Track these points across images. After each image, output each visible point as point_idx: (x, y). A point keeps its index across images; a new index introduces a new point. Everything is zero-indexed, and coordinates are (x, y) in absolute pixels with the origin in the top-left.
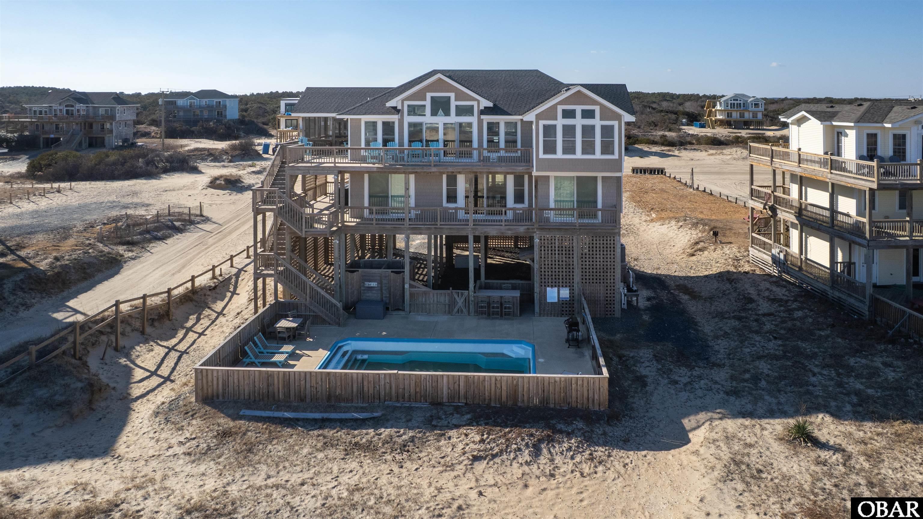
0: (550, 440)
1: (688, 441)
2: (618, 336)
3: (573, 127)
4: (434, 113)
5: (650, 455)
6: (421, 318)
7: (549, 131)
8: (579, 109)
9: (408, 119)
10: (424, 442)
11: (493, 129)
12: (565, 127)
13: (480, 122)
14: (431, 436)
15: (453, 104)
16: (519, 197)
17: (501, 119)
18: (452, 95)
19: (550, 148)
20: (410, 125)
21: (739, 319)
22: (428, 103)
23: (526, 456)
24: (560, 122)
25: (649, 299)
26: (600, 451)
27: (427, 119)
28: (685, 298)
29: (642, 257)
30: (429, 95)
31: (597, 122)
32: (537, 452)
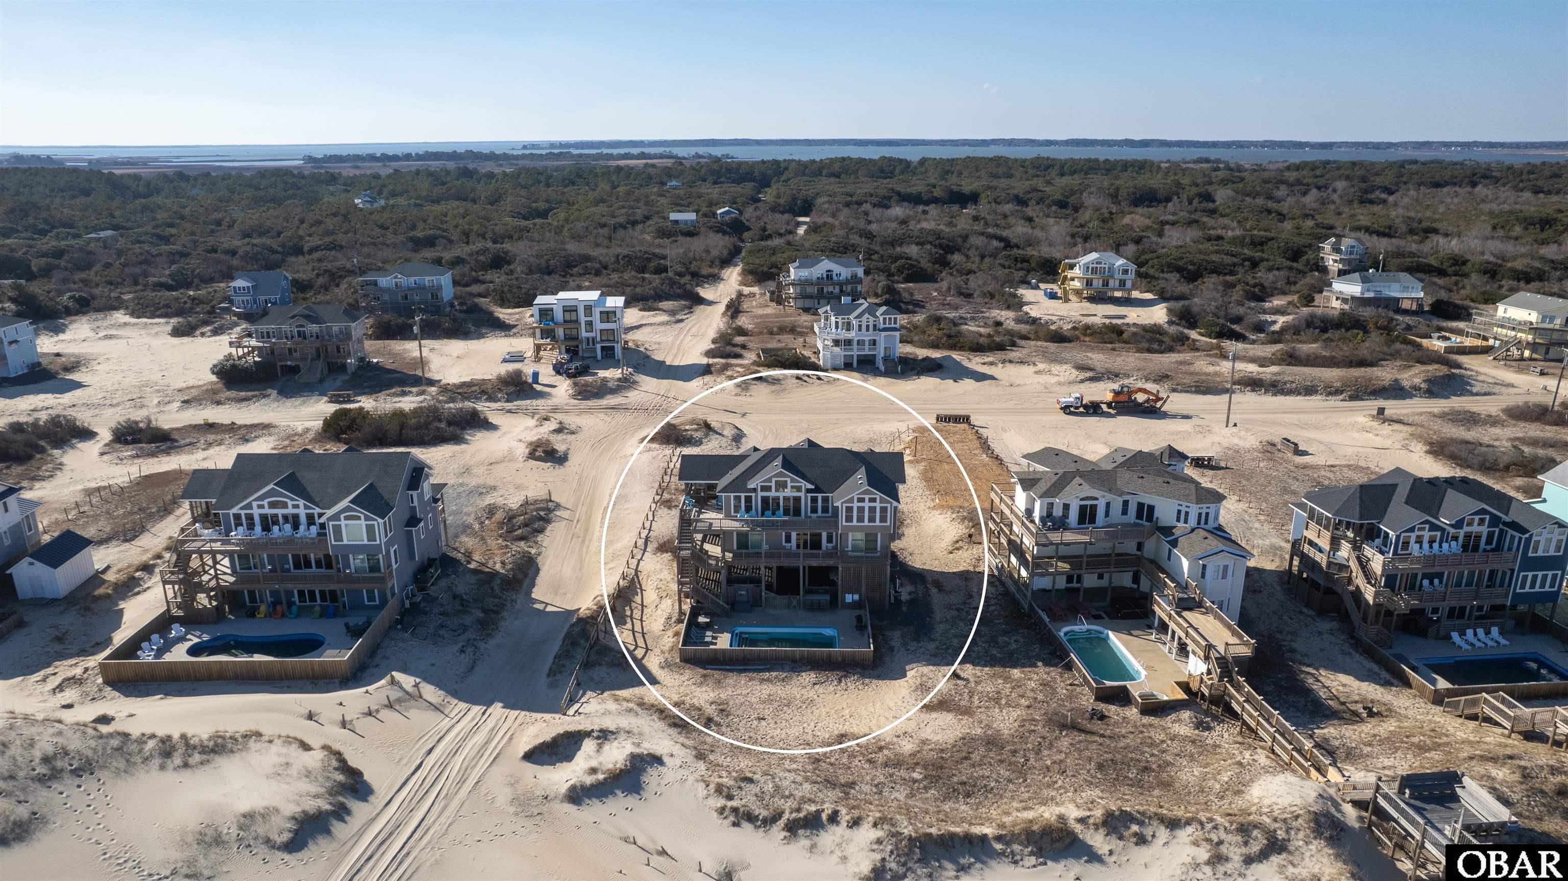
0: (846, 676)
1: (905, 676)
2: (885, 623)
3: (863, 508)
4: (777, 490)
5: (888, 682)
6: (772, 612)
7: (849, 510)
8: (867, 497)
9: (761, 494)
10: (791, 678)
11: (814, 500)
12: (859, 508)
13: (806, 497)
14: (794, 675)
15: (789, 485)
16: (830, 540)
17: (820, 496)
18: (789, 480)
19: (849, 519)
20: (762, 497)
21: (958, 610)
22: (773, 484)
23: (836, 683)
24: (856, 505)
25: (910, 594)
26: (867, 681)
27: (773, 494)
28: (934, 591)
29: (916, 552)
30: (774, 480)
31: (878, 505)
32: (840, 681)
